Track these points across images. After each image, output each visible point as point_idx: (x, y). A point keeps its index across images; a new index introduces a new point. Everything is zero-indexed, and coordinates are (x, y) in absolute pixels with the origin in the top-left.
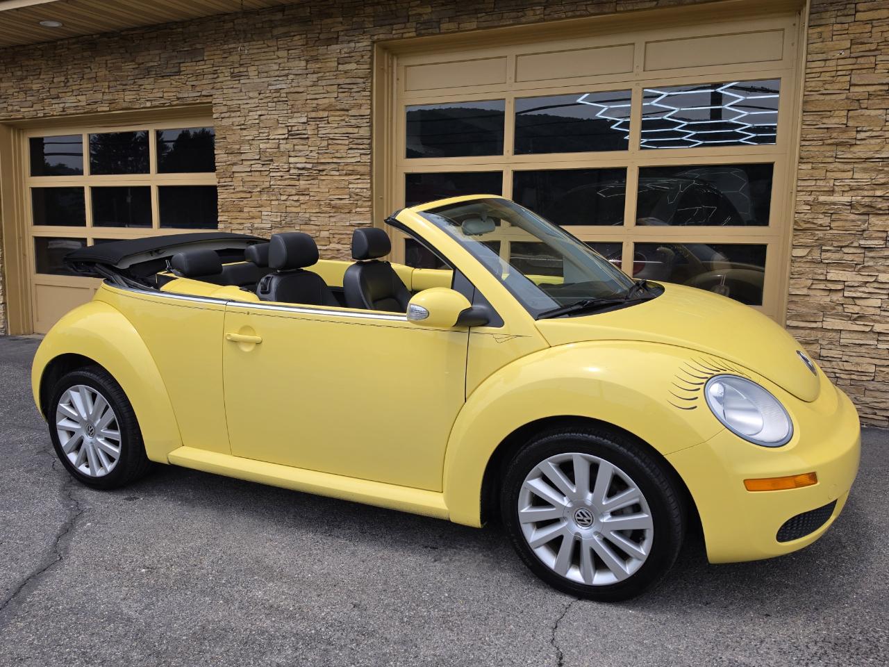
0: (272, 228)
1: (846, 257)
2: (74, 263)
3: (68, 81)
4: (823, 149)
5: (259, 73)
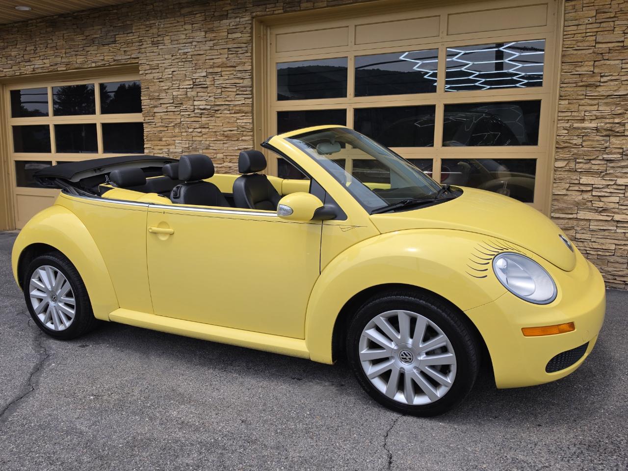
0: (182, 152)
1: (594, 167)
2: (41, 178)
3: (37, 49)
4: (576, 89)
5: (172, 41)
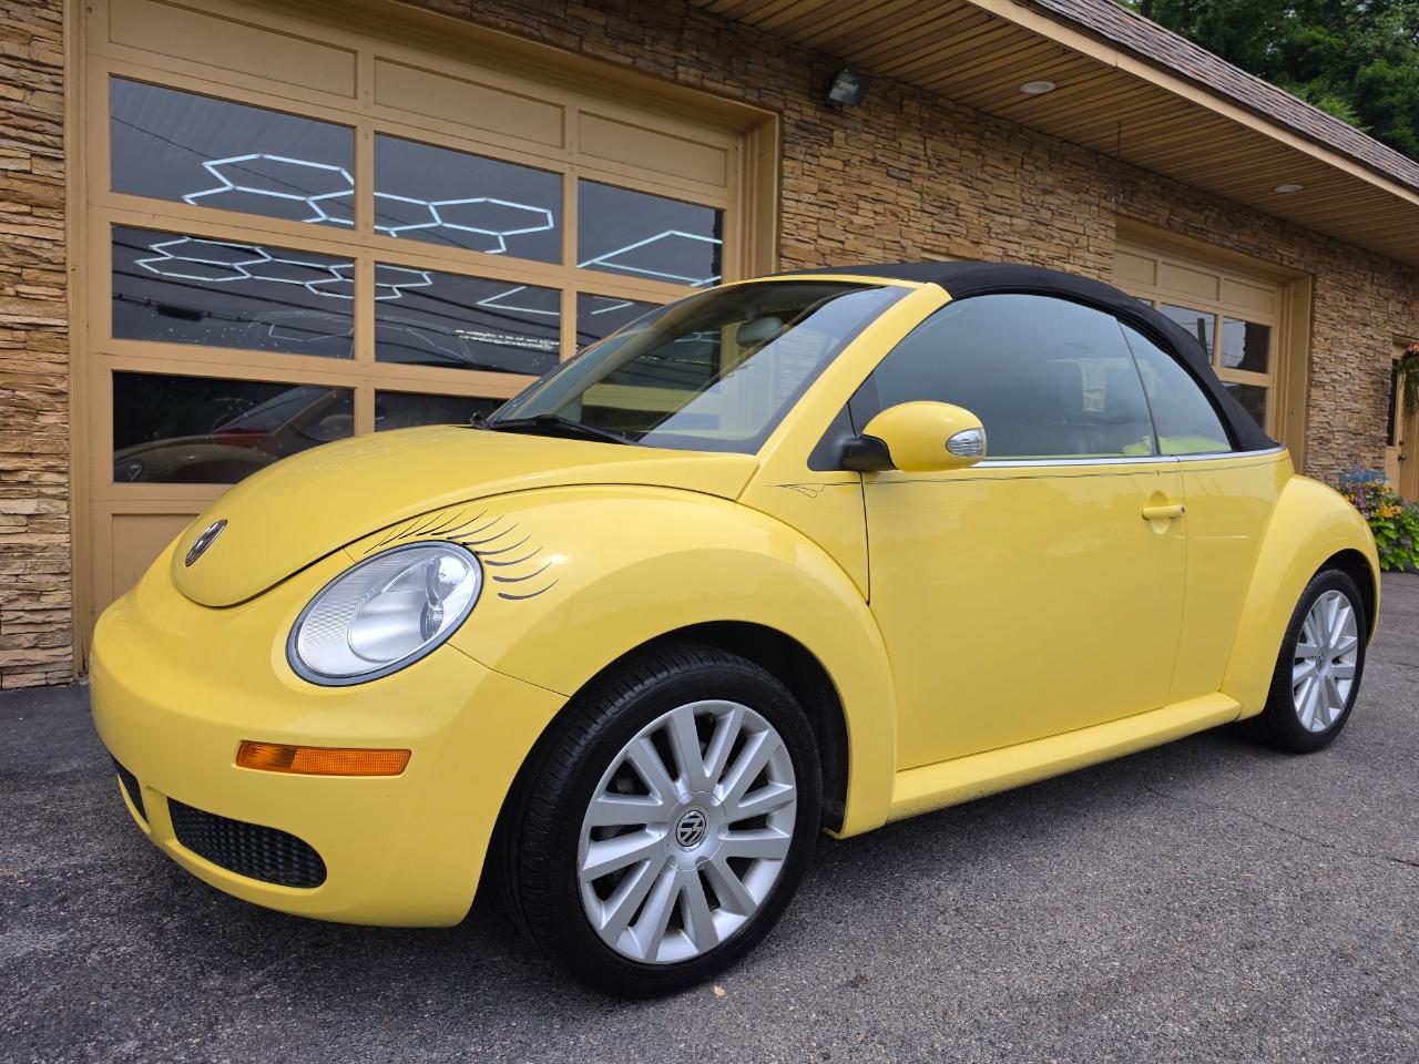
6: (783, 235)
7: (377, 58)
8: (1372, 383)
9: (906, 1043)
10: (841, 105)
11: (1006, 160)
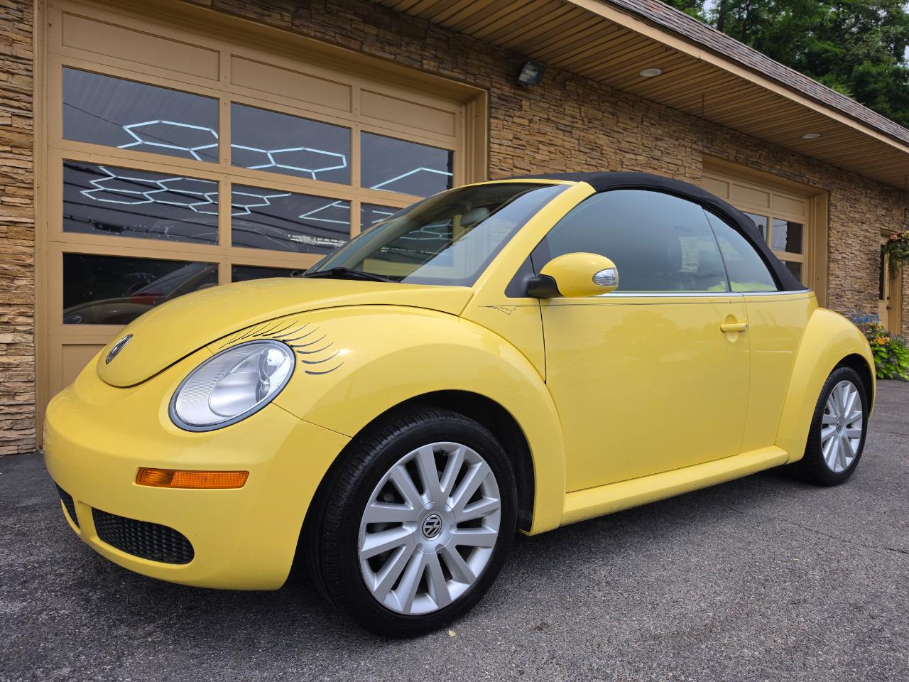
6: (492, 166)
7: (232, 55)
8: (868, 260)
9: (573, 664)
10: (527, 85)
11: (632, 119)
